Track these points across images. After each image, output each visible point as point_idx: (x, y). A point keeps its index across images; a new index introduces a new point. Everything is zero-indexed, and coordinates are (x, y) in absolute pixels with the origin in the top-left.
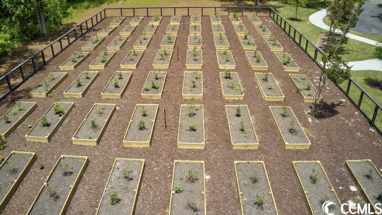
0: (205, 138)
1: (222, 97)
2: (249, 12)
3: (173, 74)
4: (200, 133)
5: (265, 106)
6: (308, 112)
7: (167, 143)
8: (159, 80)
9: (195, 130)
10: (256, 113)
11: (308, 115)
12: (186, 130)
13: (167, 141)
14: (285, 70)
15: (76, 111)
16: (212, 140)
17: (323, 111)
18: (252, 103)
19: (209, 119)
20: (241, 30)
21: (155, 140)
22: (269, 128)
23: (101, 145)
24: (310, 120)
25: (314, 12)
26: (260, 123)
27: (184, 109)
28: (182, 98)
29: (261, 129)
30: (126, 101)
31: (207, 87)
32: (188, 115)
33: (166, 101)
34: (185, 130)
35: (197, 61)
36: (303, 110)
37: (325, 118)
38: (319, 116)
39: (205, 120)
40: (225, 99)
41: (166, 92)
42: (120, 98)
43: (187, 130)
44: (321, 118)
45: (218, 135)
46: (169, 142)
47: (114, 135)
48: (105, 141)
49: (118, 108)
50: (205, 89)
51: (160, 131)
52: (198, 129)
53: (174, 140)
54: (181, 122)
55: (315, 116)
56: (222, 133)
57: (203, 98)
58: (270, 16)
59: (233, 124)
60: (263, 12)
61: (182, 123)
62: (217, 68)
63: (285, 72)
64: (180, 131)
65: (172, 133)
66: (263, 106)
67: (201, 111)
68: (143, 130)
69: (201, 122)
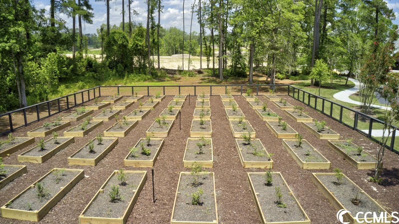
0: (218, 216)
1: (241, 166)
2: (264, 92)
3: (172, 142)
4: (210, 208)
5: (305, 174)
6: (368, 180)
7: (153, 222)
8: (152, 146)
9: (201, 204)
10: (294, 183)
11: (370, 183)
12: (187, 204)
13: (154, 219)
14: (321, 138)
15: (27, 176)
16: (229, 219)
17: (387, 178)
18: (286, 172)
19: (224, 191)
20: (258, 104)
21: (134, 218)
22: (318, 201)
23: (45, 221)
24: (375, 189)
25: (337, 92)
26: (303, 195)
27: (184, 177)
28: (183, 167)
29: (307, 203)
30: (102, 169)
31: (218, 156)
32: (191, 185)
33: (159, 170)
34: (185, 204)
35: (205, 129)
36: (360, 178)
37: (394, 185)
38: (384, 184)
39: (217, 193)
40: (246, 167)
41: (160, 159)
42: (93, 165)
43: (189, 204)
44: (389, 186)
45: (240, 211)
46: (157, 221)
47: (70, 209)
48: (53, 216)
49: (87, 176)
50: (216, 157)
51: (145, 206)
52: (206, 203)
53: (165, 218)
54: (179, 192)
55: (379, 184)
56: (245, 209)
57: (213, 167)
58: (288, 95)
59: (262, 195)
60: (280, 92)
61: (180, 194)
62: (232, 137)
63: (322, 140)
64: (176, 205)
65: (164, 209)
66: (302, 175)
67: (211, 180)
68: (117, 203)
69: (211, 193)
